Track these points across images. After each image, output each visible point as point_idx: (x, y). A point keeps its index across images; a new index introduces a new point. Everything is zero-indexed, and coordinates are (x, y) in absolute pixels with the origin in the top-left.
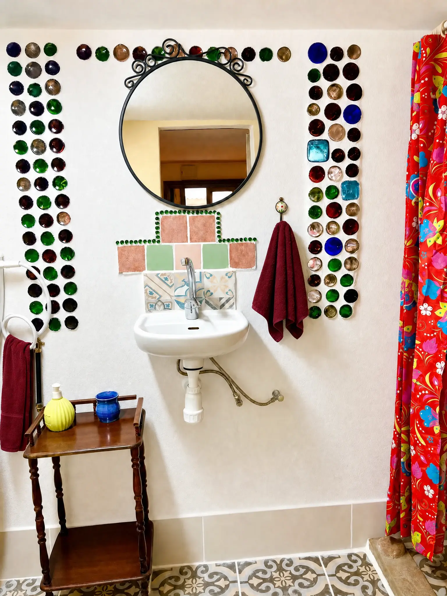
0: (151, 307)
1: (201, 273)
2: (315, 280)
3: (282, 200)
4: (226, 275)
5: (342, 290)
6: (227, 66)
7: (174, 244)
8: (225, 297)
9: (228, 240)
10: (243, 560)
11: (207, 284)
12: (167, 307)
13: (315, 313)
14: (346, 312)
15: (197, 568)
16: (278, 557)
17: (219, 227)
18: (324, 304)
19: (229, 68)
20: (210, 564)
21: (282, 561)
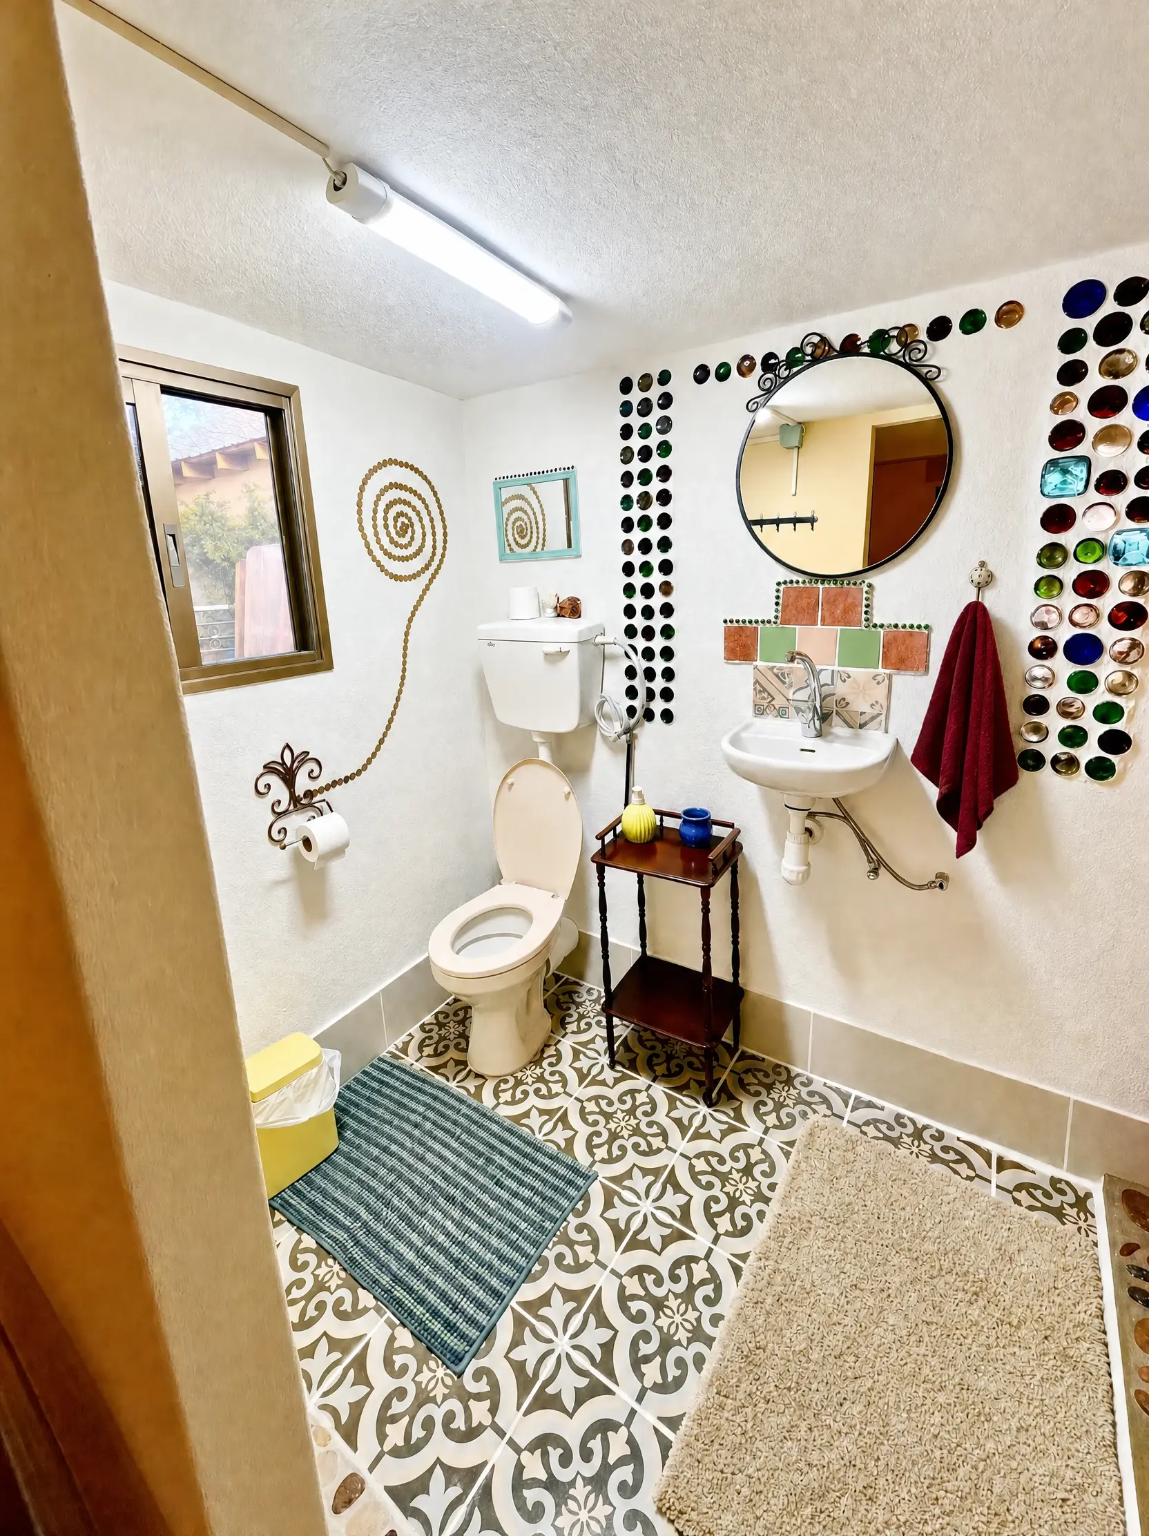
0: (759, 711)
1: (833, 671)
2: (1037, 705)
3: (983, 564)
4: (874, 678)
5: (1096, 730)
6: (900, 357)
7: (797, 627)
8: (870, 712)
9: (882, 626)
10: (866, 1097)
11: (841, 689)
12: (782, 713)
13: (1035, 761)
14: (1100, 770)
15: (798, 1075)
16: (922, 1120)
17: (867, 606)
18: (1052, 748)
19: (902, 360)
20: (817, 1080)
21: (925, 1127)
